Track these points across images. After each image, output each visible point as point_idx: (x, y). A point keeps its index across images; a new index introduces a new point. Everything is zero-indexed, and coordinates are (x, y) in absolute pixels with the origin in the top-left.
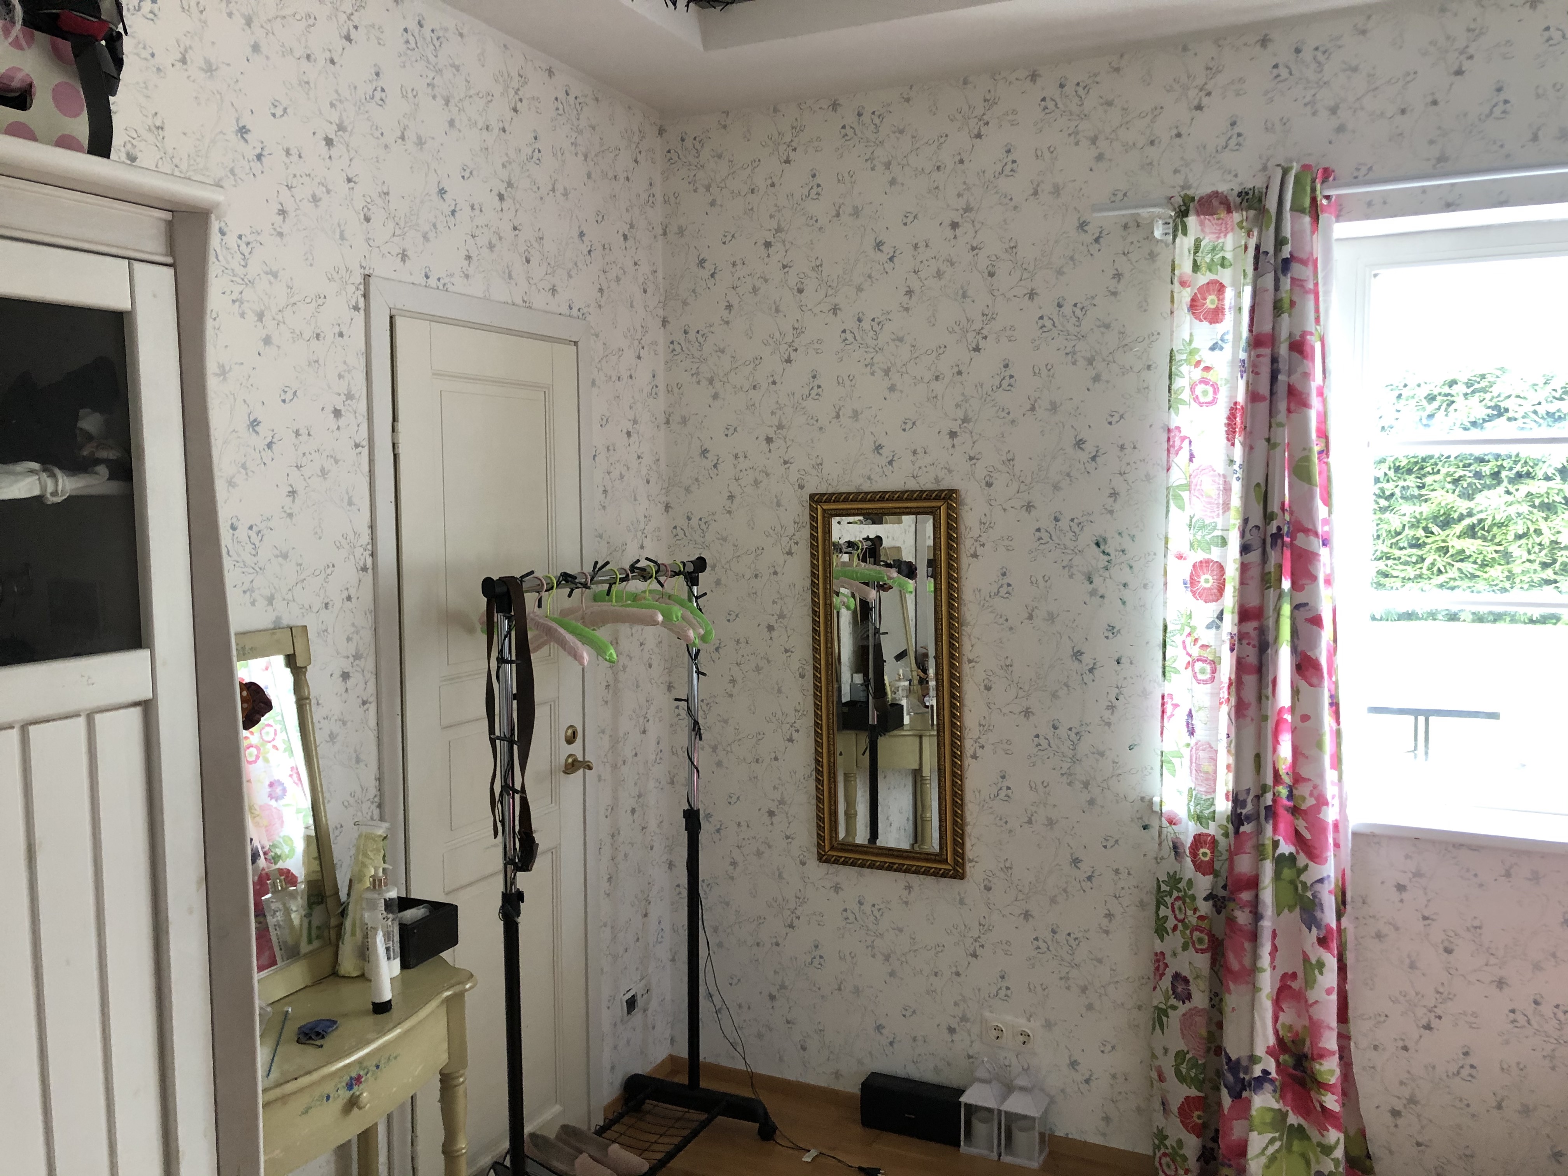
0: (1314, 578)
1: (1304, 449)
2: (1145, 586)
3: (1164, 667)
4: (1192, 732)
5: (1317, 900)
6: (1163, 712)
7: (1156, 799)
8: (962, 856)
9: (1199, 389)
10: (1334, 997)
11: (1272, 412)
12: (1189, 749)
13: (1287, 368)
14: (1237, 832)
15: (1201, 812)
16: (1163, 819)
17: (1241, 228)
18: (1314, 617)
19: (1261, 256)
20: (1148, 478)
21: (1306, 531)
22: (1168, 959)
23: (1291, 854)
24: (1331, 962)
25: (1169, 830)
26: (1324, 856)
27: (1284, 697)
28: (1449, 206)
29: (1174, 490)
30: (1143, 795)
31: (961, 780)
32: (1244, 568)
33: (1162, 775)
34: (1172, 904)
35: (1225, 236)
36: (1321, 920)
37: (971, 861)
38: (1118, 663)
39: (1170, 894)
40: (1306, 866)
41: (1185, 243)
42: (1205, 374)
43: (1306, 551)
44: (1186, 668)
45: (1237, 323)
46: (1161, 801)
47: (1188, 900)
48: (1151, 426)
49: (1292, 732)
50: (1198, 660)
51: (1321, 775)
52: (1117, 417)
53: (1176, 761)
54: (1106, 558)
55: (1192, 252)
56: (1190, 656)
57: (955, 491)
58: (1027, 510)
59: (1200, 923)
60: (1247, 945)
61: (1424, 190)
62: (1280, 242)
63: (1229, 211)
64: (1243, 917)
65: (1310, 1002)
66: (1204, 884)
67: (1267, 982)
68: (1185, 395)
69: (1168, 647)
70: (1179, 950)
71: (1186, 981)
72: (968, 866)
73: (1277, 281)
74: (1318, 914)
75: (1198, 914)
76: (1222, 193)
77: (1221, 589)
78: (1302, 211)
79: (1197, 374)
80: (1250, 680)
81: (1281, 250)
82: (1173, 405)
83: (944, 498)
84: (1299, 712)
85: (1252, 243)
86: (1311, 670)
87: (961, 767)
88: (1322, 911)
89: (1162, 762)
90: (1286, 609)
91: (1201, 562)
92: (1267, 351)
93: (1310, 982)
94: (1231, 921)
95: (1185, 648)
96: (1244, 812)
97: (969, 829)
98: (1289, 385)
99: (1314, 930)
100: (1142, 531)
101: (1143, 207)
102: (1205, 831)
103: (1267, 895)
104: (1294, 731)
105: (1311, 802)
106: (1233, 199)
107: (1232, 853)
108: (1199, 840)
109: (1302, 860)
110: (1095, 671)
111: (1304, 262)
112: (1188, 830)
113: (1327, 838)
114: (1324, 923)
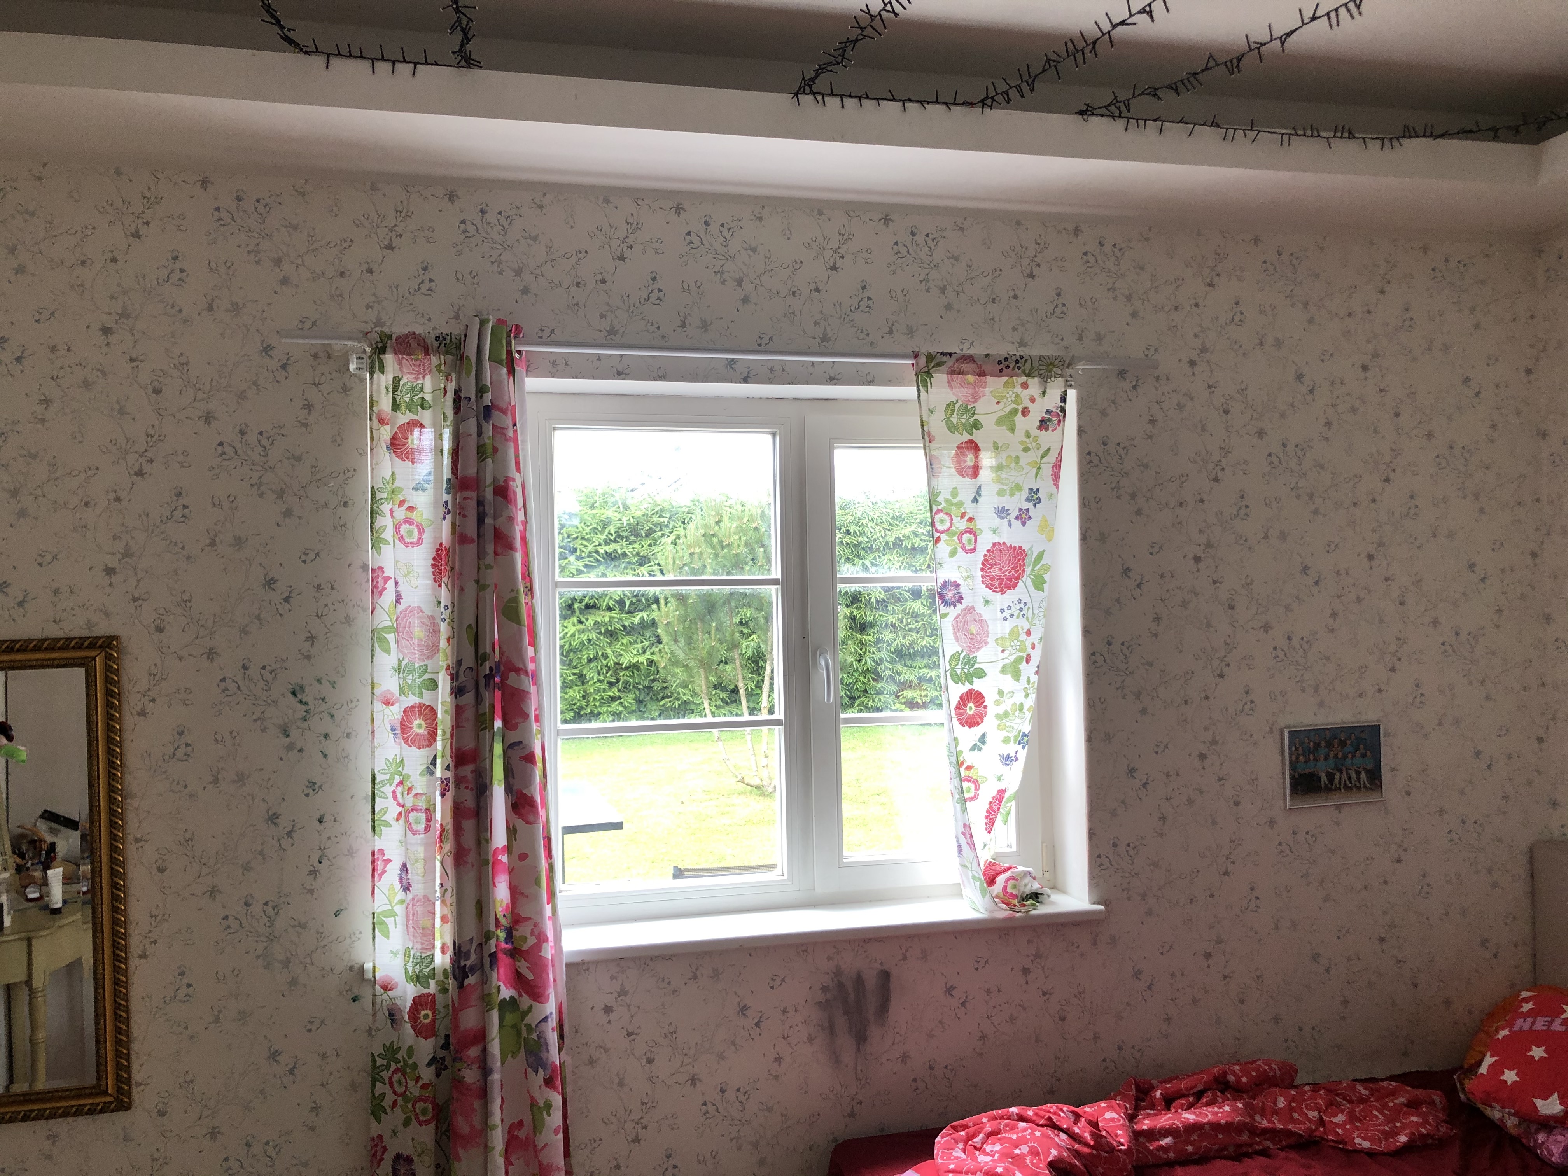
0: (526, 716)
1: (513, 590)
2: (348, 735)
3: (373, 821)
4: (407, 888)
5: (542, 1040)
6: (374, 870)
7: (368, 966)
8: (128, 1081)
9: (404, 529)
10: (561, 1135)
11: (480, 555)
12: (404, 906)
13: (492, 512)
14: (461, 986)
15: (421, 971)
16: (377, 987)
17: (440, 371)
18: (528, 755)
19: (463, 403)
20: (348, 620)
21: (518, 670)
22: (387, 1141)
23: (512, 998)
24: (557, 1099)
25: (384, 998)
26: (547, 993)
27: (499, 837)
28: (620, 375)
29: (378, 633)
30: (352, 964)
31: (126, 988)
32: (459, 711)
33: (374, 938)
34: (390, 1078)
35: (424, 377)
36: (547, 1059)
37: (139, 1084)
38: (321, 822)
39: (387, 1068)
40: (531, 1007)
41: (385, 380)
42: (409, 514)
43: (518, 690)
44: (398, 819)
45: (438, 465)
46: (374, 967)
47: (408, 1070)
48: (349, 565)
49: (510, 873)
50: (412, 810)
51: (540, 912)
52: (312, 556)
53: (390, 921)
54: (304, 708)
55: (391, 389)
56: (403, 806)
57: (116, 638)
58: (208, 658)
59: (424, 1093)
60: (477, 1104)
61: (599, 357)
62: (481, 390)
63: (427, 353)
64: (470, 1076)
65: (540, 1147)
66: (426, 1048)
67: (498, 1139)
68: (388, 534)
69: (377, 799)
70: (401, 1127)
71: (409, 1160)
72: (136, 1092)
73: (479, 426)
74: (544, 1055)
75: (421, 1083)
76: (420, 334)
77: (432, 735)
78: (500, 362)
79: (401, 514)
80: (469, 825)
81: (481, 397)
82: (376, 545)
83: (101, 646)
84: (516, 852)
85: (451, 387)
86: (528, 807)
87: (126, 972)
88: (548, 1051)
89: (374, 924)
90: (498, 749)
91: (413, 707)
92: (473, 494)
93: (537, 1126)
94: (458, 1083)
95: (395, 798)
96: (468, 963)
97: (135, 1046)
98: (495, 528)
99: (540, 1071)
100: (343, 676)
101: (336, 338)
102: (425, 991)
103: (495, 1048)
104: (511, 872)
105: (532, 941)
106: (431, 341)
107: (456, 1012)
108: (419, 1002)
109: (525, 1001)
110: (294, 835)
111: (504, 412)
112: (407, 992)
113: (548, 974)
114: (549, 1063)
